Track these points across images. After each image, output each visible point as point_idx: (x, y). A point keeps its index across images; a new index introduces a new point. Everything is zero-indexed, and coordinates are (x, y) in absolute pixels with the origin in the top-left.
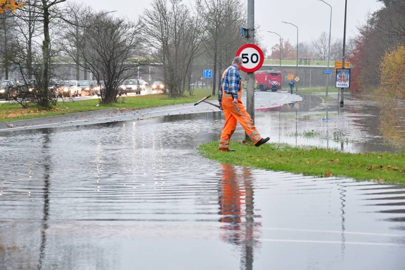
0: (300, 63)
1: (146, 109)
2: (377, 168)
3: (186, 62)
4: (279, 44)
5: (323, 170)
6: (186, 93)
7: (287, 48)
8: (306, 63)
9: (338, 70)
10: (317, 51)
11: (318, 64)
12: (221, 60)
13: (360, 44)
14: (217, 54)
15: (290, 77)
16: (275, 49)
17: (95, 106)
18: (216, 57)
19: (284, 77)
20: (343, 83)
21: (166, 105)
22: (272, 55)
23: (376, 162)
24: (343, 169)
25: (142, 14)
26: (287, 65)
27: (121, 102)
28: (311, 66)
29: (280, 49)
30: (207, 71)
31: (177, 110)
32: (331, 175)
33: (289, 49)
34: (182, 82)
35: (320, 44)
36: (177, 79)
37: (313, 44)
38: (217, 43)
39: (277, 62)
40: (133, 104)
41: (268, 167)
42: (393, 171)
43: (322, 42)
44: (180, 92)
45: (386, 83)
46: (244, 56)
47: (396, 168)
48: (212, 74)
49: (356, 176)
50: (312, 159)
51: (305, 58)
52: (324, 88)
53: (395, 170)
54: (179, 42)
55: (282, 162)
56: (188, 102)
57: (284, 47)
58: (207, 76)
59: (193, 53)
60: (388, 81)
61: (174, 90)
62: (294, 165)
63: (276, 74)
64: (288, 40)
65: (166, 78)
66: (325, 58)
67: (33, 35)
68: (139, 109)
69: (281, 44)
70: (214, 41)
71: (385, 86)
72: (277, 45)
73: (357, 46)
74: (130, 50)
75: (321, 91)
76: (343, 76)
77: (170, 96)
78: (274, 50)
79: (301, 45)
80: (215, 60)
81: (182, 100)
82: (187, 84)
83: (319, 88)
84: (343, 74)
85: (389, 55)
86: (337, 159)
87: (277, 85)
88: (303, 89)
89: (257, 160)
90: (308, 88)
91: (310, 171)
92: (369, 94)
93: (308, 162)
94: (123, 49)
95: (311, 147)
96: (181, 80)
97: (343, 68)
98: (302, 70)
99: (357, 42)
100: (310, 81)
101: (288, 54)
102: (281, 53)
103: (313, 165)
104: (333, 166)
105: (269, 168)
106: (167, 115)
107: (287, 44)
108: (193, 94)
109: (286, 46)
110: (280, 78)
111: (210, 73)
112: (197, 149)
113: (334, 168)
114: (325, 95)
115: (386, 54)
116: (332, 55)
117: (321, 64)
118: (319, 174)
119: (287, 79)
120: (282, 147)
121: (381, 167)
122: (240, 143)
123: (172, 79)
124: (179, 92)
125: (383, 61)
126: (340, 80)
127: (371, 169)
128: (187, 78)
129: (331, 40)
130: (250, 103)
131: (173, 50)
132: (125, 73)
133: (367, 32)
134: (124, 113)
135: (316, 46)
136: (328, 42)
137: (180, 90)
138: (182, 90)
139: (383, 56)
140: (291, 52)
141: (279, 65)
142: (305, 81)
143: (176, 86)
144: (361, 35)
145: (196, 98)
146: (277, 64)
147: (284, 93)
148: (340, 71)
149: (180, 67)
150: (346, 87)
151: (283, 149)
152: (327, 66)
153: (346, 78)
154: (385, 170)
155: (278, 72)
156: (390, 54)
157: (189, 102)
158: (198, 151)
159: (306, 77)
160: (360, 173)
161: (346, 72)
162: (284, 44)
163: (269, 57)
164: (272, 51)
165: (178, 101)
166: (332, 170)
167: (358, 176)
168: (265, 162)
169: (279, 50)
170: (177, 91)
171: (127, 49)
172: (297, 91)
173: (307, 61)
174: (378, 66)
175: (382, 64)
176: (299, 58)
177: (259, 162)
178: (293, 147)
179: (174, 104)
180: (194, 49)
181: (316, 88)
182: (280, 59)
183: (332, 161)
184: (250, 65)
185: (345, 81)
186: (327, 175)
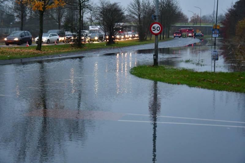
1: (125, 47)
2: (202, 80)
5: (178, 81)
7: (197, 18)
15: (197, 31)
17: (104, 45)
20: (216, 35)
25: (129, 5)
27: (116, 43)
37: (209, 16)
42: (208, 82)
44: (145, 38)
45: (238, 34)
47: (211, 80)
55: (162, 77)
57: (196, 18)
67: (84, 13)
69: (195, 16)
76: (216, 32)
77: (141, 40)
78: (192, 19)
97: (216, 29)
109: (197, 17)
115: (238, 21)
121: (204, 80)
125: (237, 24)
126: (214, 34)
127: (199, 81)
133: (231, 11)
141: (193, 26)
144: (228, 13)
150: (217, 37)
154: (205, 82)
156: (240, 21)
166: (182, 82)
174: (235, 27)
184: (156, 32)
185: (216, 34)
186: (178, 84)
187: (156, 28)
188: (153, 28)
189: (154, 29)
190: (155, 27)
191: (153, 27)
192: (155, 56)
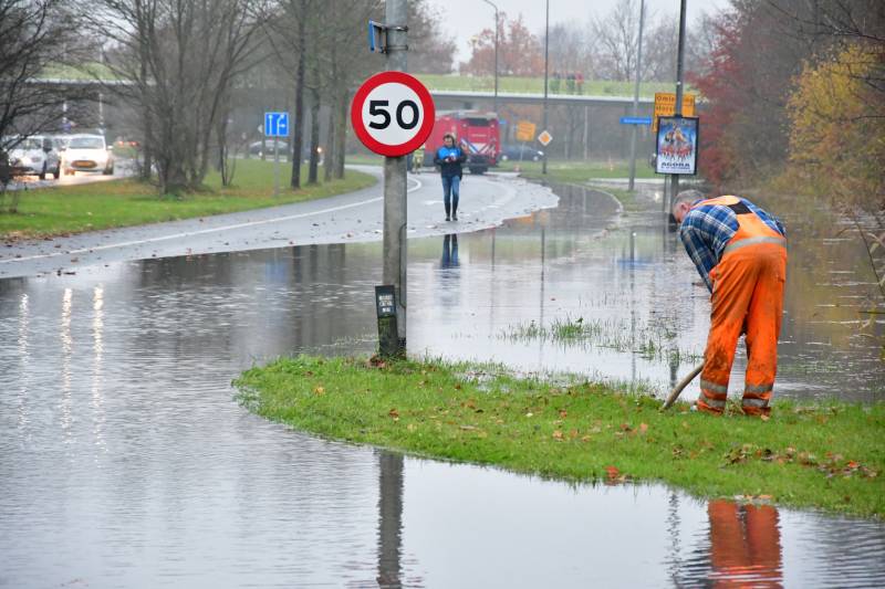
0: (555, 89)
1: (85, 236)
2: (757, 455)
3: (213, 85)
4: (494, 30)
5: (599, 461)
6: (212, 178)
7: (516, 42)
8: (571, 89)
9: (664, 122)
10: (604, 50)
11: (607, 91)
12: (318, 82)
13: (729, 36)
14: (306, 64)
15: (525, 131)
16: (480, 43)
18: (301, 73)
19: (508, 130)
20: (676, 159)
21: (147, 221)
22: (473, 61)
23: (756, 433)
24: (660, 457)
26: (517, 95)
27: (7, 209)
28: (586, 97)
29: (497, 44)
30: (276, 117)
31: (182, 241)
32: (622, 479)
33: (522, 45)
34: (200, 147)
35: (615, 32)
36: (183, 138)
37: (595, 30)
38: (306, 29)
39: (488, 82)
40: (45, 216)
41: (440, 450)
42: (800, 466)
43: (622, 26)
44: (194, 176)
45: (804, 154)
46: (378, 107)
47: (811, 457)
48: (289, 126)
49: (694, 483)
50: (570, 423)
51: (571, 72)
52: (625, 164)
53: (808, 463)
54: (189, 24)
55: (484, 435)
56: (215, 213)
57: (508, 39)
58: (275, 132)
59: (231, 61)
60: (810, 151)
61: (172, 172)
62: (516, 443)
63: (483, 123)
64: (521, 17)
65: (149, 135)
66: (628, 72)
68: (64, 235)
69: (500, 28)
70: (296, 25)
71: (802, 164)
72: (486, 32)
73: (722, 43)
74: (35, 54)
75: (617, 173)
76: (678, 139)
77: (163, 190)
78: (477, 46)
79: (559, 31)
80: (301, 81)
81: (196, 203)
82: (213, 153)
83: (611, 165)
84: (678, 133)
85: (815, 73)
86: (644, 426)
87: (487, 156)
88: (563, 167)
89: (410, 427)
90: (579, 165)
91: (563, 465)
92: (754, 186)
93: (558, 434)
94: (13, 51)
95: (573, 376)
96: (197, 141)
97: (678, 116)
98: (561, 107)
99: (722, 31)
100: (585, 140)
101: (521, 60)
102: (498, 57)
103: (572, 444)
104: (629, 449)
105: (443, 454)
106: (149, 256)
107: (518, 32)
108: (234, 182)
109: (513, 35)
110: (495, 133)
111: (283, 121)
112: (232, 384)
113: (632, 454)
114: (626, 187)
115: (805, 70)
116: (649, 62)
117: (619, 92)
118: (586, 475)
119: (515, 134)
120: (488, 377)
121: (768, 452)
122: (362, 365)
123: (169, 138)
124: (189, 176)
125: (795, 89)
126: (669, 151)
127: (737, 460)
128: (214, 134)
129: (646, 21)
130: (395, 246)
131: (170, 46)
132: (22, 122)
134: (14, 250)
135: (603, 35)
136: (637, 25)
137: (193, 170)
138: (198, 173)
139: (798, 74)
140: (527, 55)
141: (492, 94)
142: (571, 142)
143: (181, 159)
144: (733, 11)
145: (241, 195)
146: (485, 88)
147: (506, 178)
148: (669, 126)
149: (192, 101)
150: (687, 172)
151: (490, 385)
152: (632, 99)
153: (685, 147)
154: (777, 464)
155: (490, 115)
156: (816, 69)
157: (219, 213)
158: (236, 391)
159: (573, 130)
160: (706, 473)
161: (685, 128)
162: (507, 31)
163: (463, 68)
164: (472, 48)
165: (184, 207)
166: (627, 464)
167: (700, 484)
168: (432, 432)
169: (493, 46)
170: (184, 174)
171: (27, 51)
172: (544, 172)
173: (575, 82)
174: (781, 104)
175: (795, 99)
176: (551, 71)
177: (414, 435)
178: (519, 377)
179: (172, 219)
180: (237, 47)
181: (601, 165)
182: (497, 74)
183: (627, 429)
184: (394, 136)
185: (682, 153)
186: (611, 480)
187: (392, 110)
188: (373, 112)
189: (380, 119)
190: (385, 103)
191: (373, 104)
192: (386, 300)
